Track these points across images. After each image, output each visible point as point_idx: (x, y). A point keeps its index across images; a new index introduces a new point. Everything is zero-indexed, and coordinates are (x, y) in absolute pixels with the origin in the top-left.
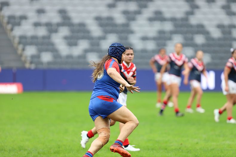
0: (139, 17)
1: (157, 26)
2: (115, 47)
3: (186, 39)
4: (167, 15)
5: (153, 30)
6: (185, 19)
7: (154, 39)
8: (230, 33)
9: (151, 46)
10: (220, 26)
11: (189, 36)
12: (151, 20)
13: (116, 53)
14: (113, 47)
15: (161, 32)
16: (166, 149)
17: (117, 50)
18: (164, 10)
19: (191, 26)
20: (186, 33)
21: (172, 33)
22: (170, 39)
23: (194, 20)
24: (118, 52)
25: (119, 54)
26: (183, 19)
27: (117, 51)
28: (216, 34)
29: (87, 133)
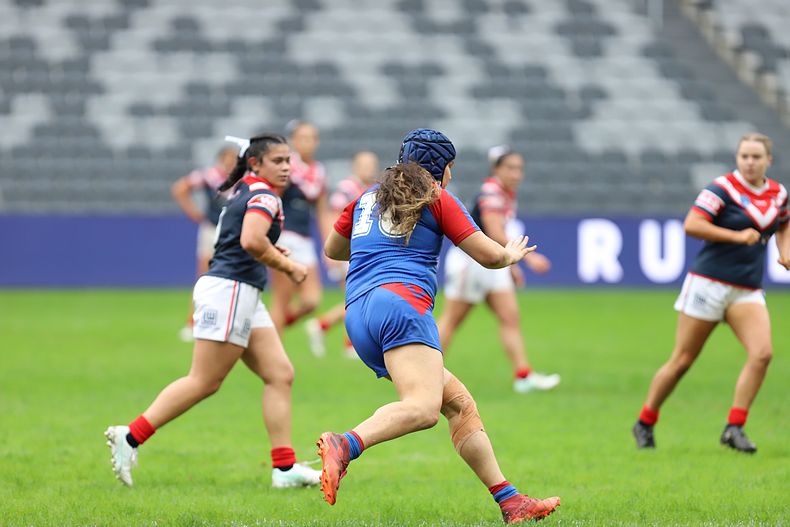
0: (120, 38)
1: (183, 69)
2: (425, 140)
3: (279, 112)
4: (217, 33)
5: (168, 80)
6: (276, 47)
7: (172, 111)
8: (423, 92)
9: (161, 135)
10: (392, 70)
11: (291, 101)
12: (161, 47)
13: (429, 162)
14: (416, 140)
15: (195, 89)
16: (213, 482)
17: (432, 151)
18: (205, 13)
19: (294, 69)
20: (281, 90)
21: (234, 90)
22: (226, 112)
23: (305, 50)
24: (432, 157)
25: (437, 165)
26: (267, 46)
27: (431, 153)
28: (379, 95)
29: (126, 430)
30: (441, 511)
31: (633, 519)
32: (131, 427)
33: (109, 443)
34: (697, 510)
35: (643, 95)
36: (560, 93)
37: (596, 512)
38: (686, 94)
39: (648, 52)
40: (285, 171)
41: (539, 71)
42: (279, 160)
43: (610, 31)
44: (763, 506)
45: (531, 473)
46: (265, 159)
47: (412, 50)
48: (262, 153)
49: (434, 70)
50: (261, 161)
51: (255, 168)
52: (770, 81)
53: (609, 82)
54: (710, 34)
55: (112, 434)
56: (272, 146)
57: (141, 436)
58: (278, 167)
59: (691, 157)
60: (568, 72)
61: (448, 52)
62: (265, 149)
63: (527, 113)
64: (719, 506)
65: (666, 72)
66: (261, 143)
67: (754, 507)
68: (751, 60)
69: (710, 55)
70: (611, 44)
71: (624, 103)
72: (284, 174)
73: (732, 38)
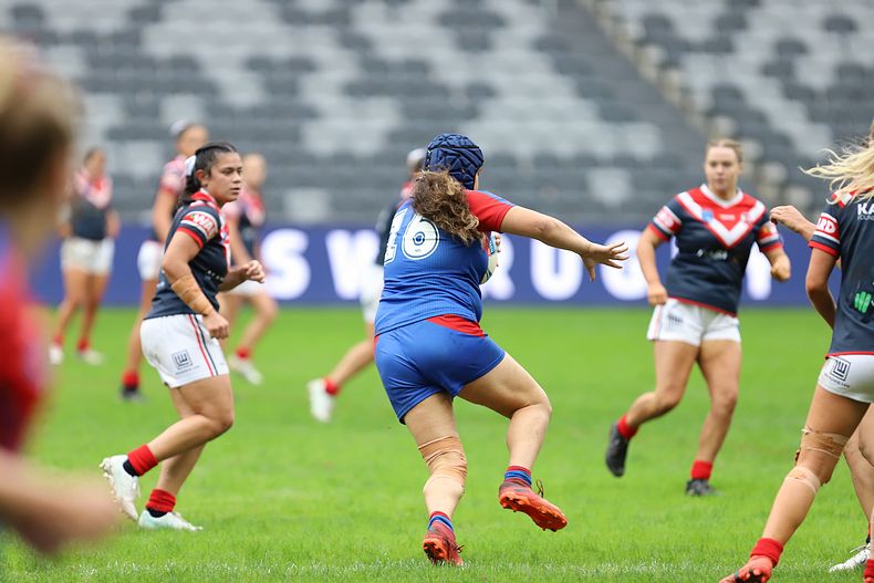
2: (452, 146)
3: (132, 110)
4: (63, 23)
6: (129, 38)
8: (292, 89)
10: (256, 64)
11: (144, 99)
13: (459, 170)
17: (462, 158)
19: (150, 63)
20: (136, 87)
23: (161, 42)
24: (464, 165)
25: (468, 172)
26: (117, 38)
27: (461, 161)
28: (243, 92)
29: (124, 458)
30: (313, 553)
31: (524, 562)
32: (129, 455)
33: (106, 475)
34: (594, 550)
35: (535, 93)
36: (444, 90)
37: (483, 553)
38: (584, 92)
39: (541, 45)
40: (237, 182)
41: (420, 67)
42: (229, 171)
43: (498, 21)
44: (667, 546)
45: (412, 510)
46: (215, 171)
47: (281, 43)
48: (209, 163)
49: (305, 65)
50: (210, 173)
51: (204, 183)
52: (675, 77)
53: (497, 78)
54: (607, 25)
55: (108, 465)
56: (220, 155)
57: (141, 466)
58: (228, 178)
59: (588, 161)
60: (453, 68)
61: (320, 45)
62: (212, 159)
63: (409, 113)
64: (619, 546)
65: (561, 68)
66: (209, 152)
67: (657, 547)
68: (654, 54)
69: (609, 49)
70: (499, 36)
71: (514, 102)
72: (235, 186)
73: (633, 30)
